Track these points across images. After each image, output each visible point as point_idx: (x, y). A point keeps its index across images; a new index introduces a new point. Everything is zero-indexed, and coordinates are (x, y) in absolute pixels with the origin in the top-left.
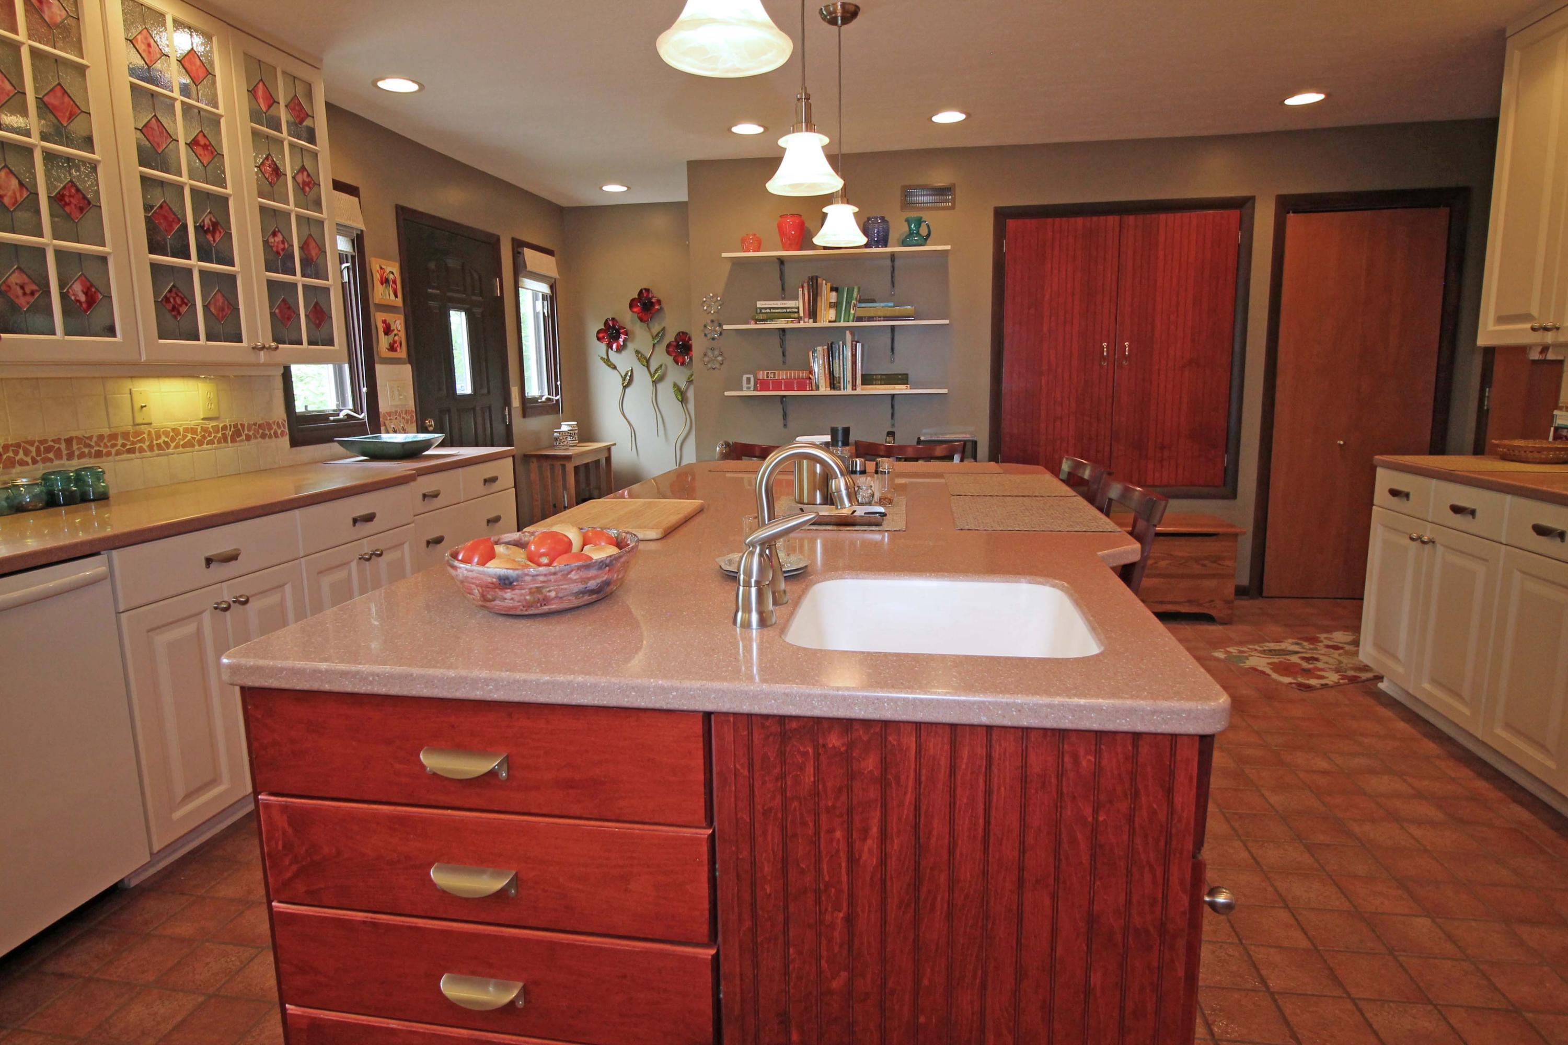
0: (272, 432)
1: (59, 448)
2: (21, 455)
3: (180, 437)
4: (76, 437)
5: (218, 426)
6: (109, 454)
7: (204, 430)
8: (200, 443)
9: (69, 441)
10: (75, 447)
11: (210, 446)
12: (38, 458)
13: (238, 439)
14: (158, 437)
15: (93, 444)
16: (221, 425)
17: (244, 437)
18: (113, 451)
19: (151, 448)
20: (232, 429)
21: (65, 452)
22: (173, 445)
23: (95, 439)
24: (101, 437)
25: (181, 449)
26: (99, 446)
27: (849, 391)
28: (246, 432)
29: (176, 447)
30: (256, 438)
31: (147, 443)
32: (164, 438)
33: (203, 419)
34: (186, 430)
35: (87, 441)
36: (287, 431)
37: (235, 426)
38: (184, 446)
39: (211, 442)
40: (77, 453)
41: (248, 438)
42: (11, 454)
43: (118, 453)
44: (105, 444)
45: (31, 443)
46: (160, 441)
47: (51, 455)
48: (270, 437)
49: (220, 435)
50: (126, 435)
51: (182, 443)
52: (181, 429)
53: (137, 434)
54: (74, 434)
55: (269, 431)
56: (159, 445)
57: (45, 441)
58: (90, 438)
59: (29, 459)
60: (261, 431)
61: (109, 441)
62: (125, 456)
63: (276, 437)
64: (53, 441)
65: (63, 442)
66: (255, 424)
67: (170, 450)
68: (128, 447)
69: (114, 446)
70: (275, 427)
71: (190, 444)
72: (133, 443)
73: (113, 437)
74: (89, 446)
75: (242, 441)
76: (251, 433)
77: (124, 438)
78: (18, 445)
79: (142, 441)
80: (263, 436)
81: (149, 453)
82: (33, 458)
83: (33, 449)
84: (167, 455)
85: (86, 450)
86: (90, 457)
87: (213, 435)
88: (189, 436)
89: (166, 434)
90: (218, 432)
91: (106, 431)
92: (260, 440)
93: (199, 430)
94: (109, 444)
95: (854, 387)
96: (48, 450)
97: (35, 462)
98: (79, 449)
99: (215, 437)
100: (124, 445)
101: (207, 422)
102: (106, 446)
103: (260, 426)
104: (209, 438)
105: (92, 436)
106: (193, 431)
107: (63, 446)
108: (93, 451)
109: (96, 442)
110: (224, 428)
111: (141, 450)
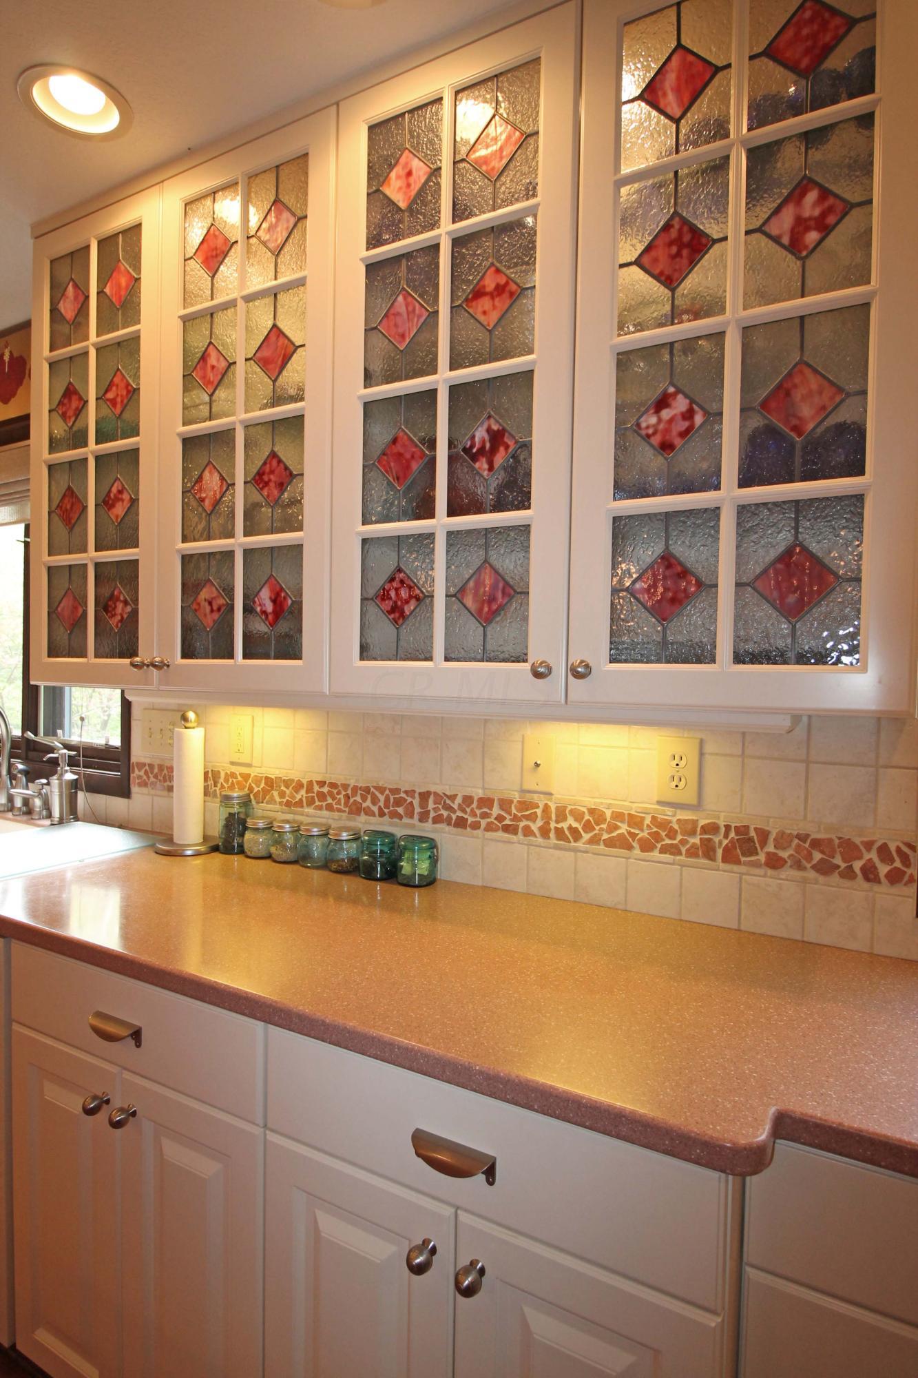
1: (411, 803)
2: (368, 803)
3: (604, 826)
4: (435, 793)
5: (695, 822)
6: (476, 826)
7: (664, 825)
8: (646, 846)
9: (424, 796)
10: (431, 805)
11: (667, 857)
12: (386, 811)
13: (743, 859)
14: (561, 817)
15: (455, 806)
16: (702, 822)
17: (762, 857)
18: (483, 823)
19: (545, 832)
20: (732, 835)
21: (417, 810)
22: (586, 836)
23: (459, 800)
24: (468, 800)
25: (602, 847)
26: (464, 811)
28: (770, 848)
29: (594, 841)
30: (798, 866)
31: (539, 823)
32: (571, 821)
33: (659, 803)
34: (618, 816)
35: (448, 802)
37: (741, 829)
38: (610, 843)
39: (674, 850)
40: (432, 814)
42: (358, 799)
43: (489, 828)
44: (472, 810)
45: (382, 790)
46: (564, 825)
47: (400, 810)
48: (849, 874)
49: (695, 840)
50: (505, 804)
51: (605, 836)
52: (608, 814)
53: (524, 805)
54: (433, 788)
56: (560, 833)
57: (398, 791)
58: (453, 798)
59: (375, 809)
60: (817, 856)
61: (479, 807)
62: (500, 834)
64: (406, 792)
65: (417, 795)
66: (801, 837)
67: (580, 844)
68: (507, 822)
69: (485, 815)
71: (623, 843)
72: (515, 818)
73: (486, 802)
74: (451, 809)
75: (756, 865)
77: (501, 808)
78: (367, 790)
79: (532, 818)
80: (825, 869)
81: (540, 840)
82: (380, 809)
83: (382, 798)
84: (576, 850)
85: (445, 813)
86: (449, 824)
87: (679, 837)
88: (624, 828)
89: (578, 816)
90: (693, 833)
91: (478, 793)
92: (812, 874)
93: (648, 821)
94: (478, 812)
96: (399, 802)
97: (382, 814)
98: (435, 809)
99: (683, 842)
100: (500, 818)
101: (669, 811)
102: (473, 814)
103: (816, 844)
104: (668, 841)
105: (456, 796)
106: (635, 821)
107: (416, 802)
108: (454, 817)
109: (459, 804)
110: (711, 829)
111: (528, 832)
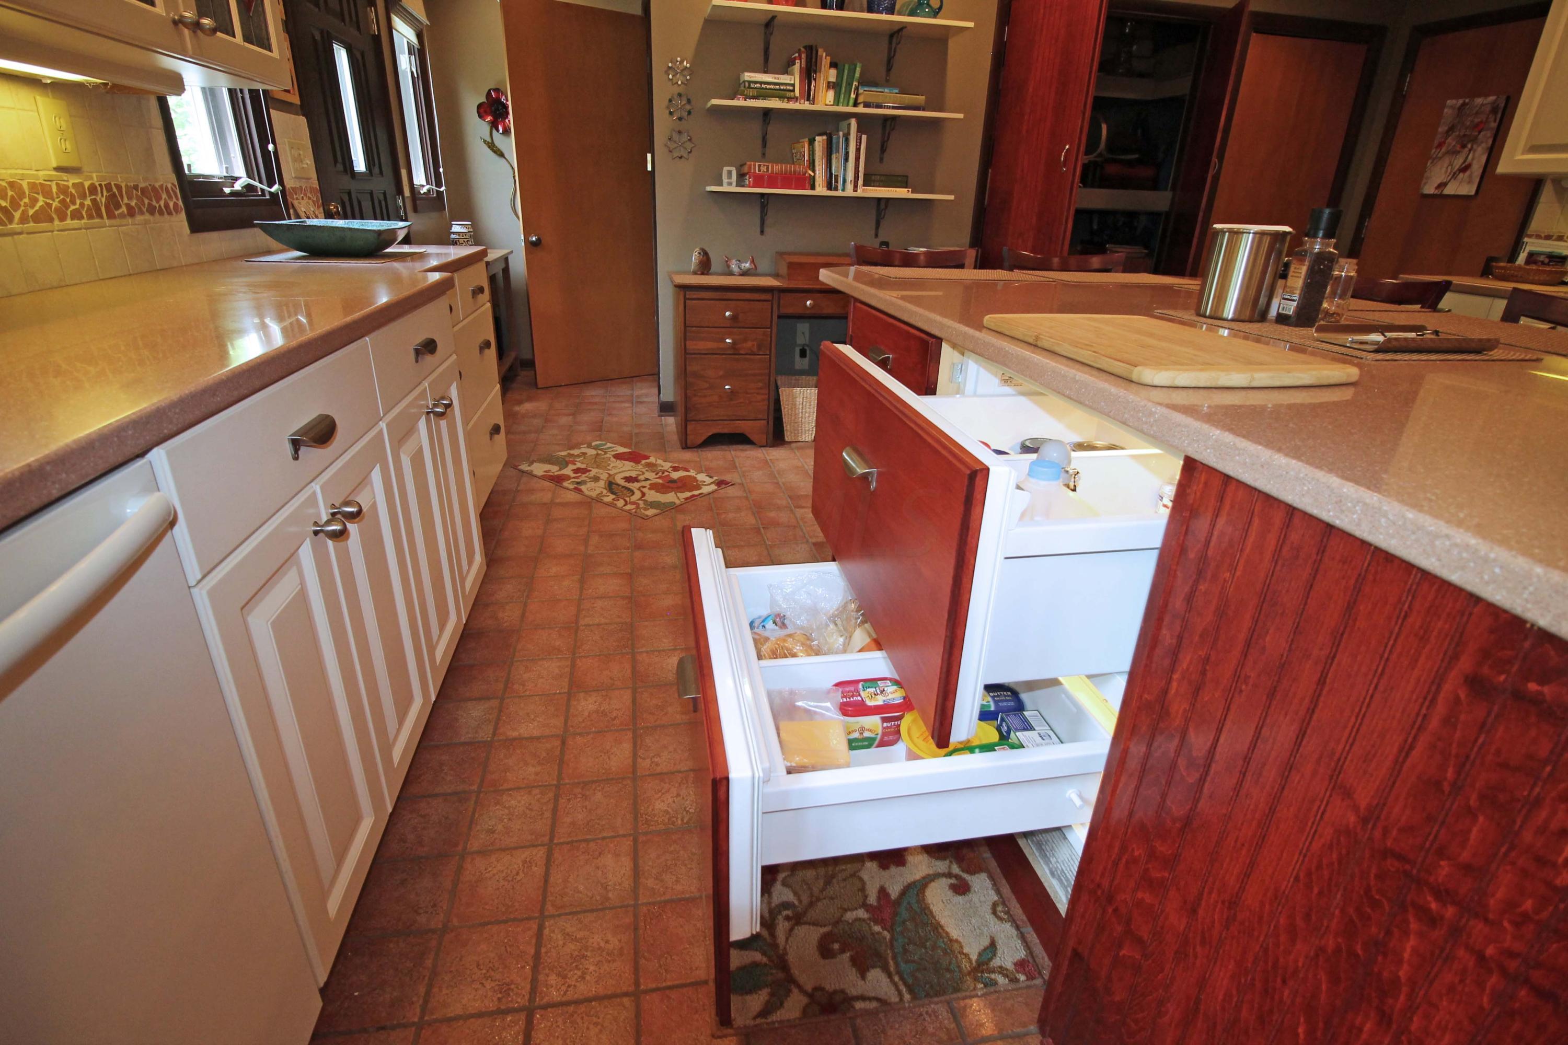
0: (162, 203)
3: (26, 200)
5: (82, 184)
7: (63, 190)
8: (61, 215)
11: (76, 223)
13: (117, 213)
16: (87, 184)
17: (124, 209)
20: (105, 193)
22: (17, 215)
25: (32, 224)
27: (849, 192)
28: (126, 200)
29: (24, 219)
30: (141, 212)
33: (58, 169)
34: (33, 187)
36: (180, 203)
37: (109, 187)
38: (36, 218)
39: (77, 215)
41: (131, 212)
48: (161, 212)
49: (88, 202)
51: (31, 212)
52: (25, 185)
55: (158, 202)
60: (146, 201)
63: (170, 213)
66: (136, 187)
67: (15, 226)
70: (164, 196)
71: (43, 216)
75: (123, 216)
76: (133, 203)
80: (151, 210)
84: (13, 234)
87: (78, 202)
90: (84, 197)
92: (147, 216)
93: (54, 189)
95: (855, 190)
99: (82, 205)
101: (64, 176)
103: (144, 191)
104: (72, 207)
106: (45, 190)
110: (93, 190)
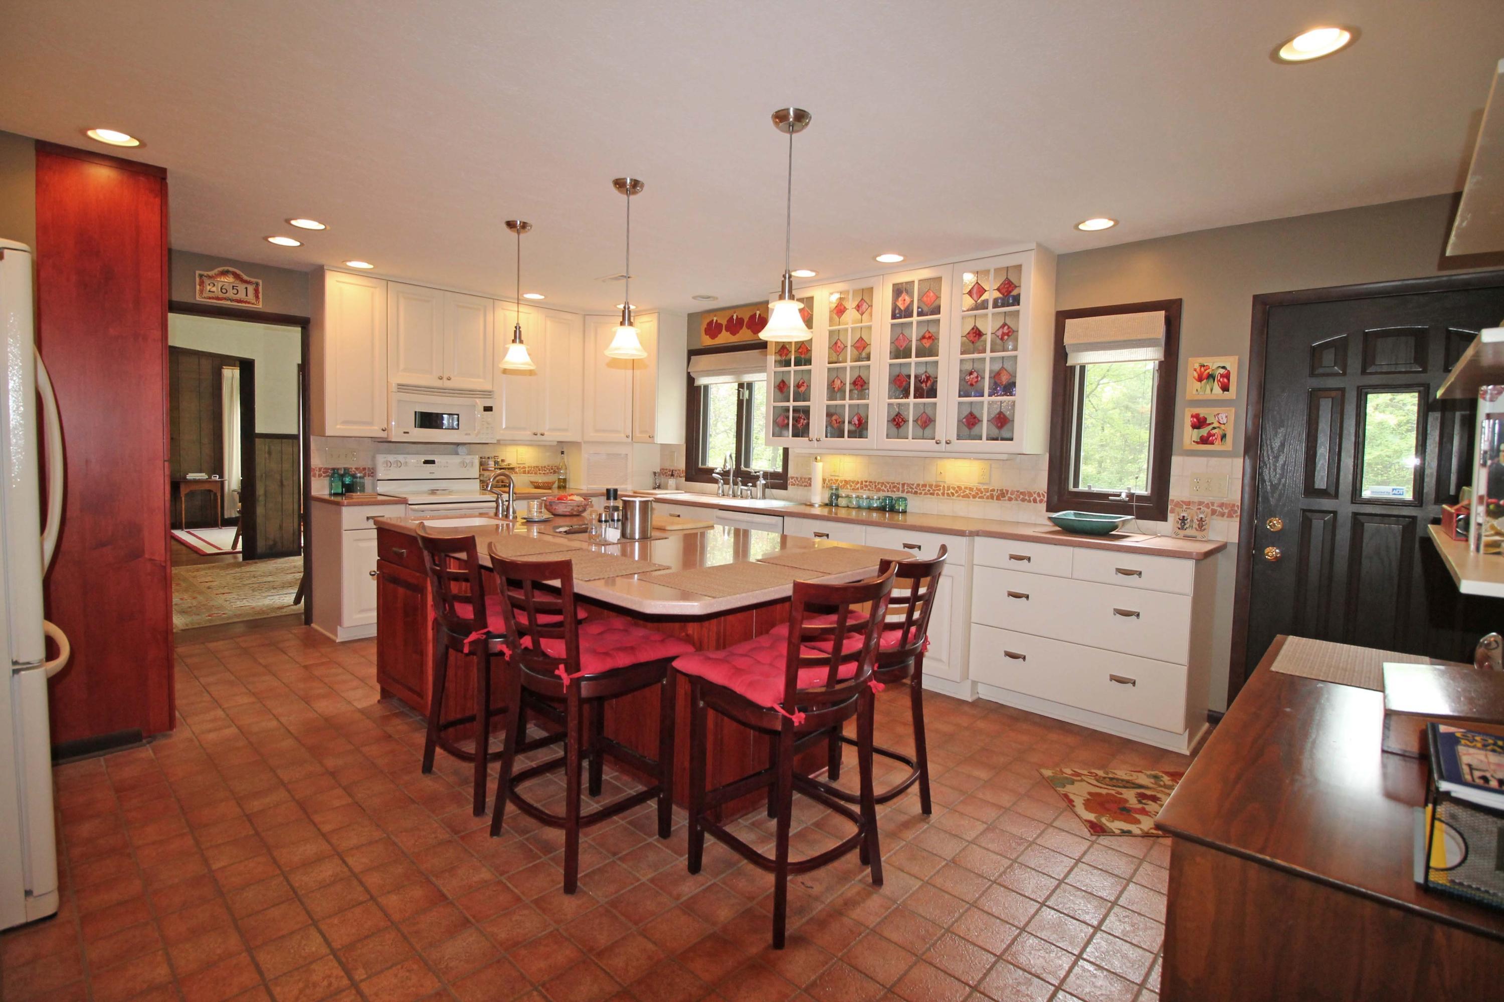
0: (1032, 498)
2: (883, 488)
3: (962, 491)
4: (907, 483)
5: (989, 488)
6: (921, 494)
7: (979, 490)
8: (974, 497)
9: (903, 485)
10: (906, 487)
11: (980, 500)
12: (890, 490)
13: (1002, 499)
14: (949, 489)
17: (1007, 498)
18: (923, 492)
19: (943, 494)
20: (999, 492)
21: (901, 489)
22: (956, 495)
23: (916, 485)
24: (918, 485)
25: (961, 498)
26: (917, 489)
28: (1009, 495)
29: (958, 496)
30: (1016, 500)
31: (942, 491)
32: (952, 490)
33: (978, 483)
34: (966, 488)
36: (1045, 499)
37: (1001, 490)
38: (963, 497)
39: (981, 497)
40: (906, 491)
41: (1010, 499)
42: (880, 486)
43: (925, 494)
44: (919, 488)
45: (888, 483)
46: (949, 492)
47: (895, 490)
48: (1029, 501)
49: (988, 494)
50: (931, 486)
52: (963, 487)
53: (937, 486)
54: (906, 481)
55: (1029, 497)
56: (948, 494)
57: (894, 483)
58: (913, 485)
59: (885, 489)
60: (1021, 496)
61: (922, 487)
62: (929, 496)
63: (1034, 502)
64: (897, 483)
65: (900, 484)
66: (1018, 492)
67: (954, 498)
68: (931, 492)
69: (924, 490)
70: (1035, 496)
71: (967, 496)
72: (934, 490)
73: (924, 486)
74: (912, 488)
75: (1005, 500)
76: (1013, 497)
77: (929, 487)
78: (883, 483)
79: (939, 490)
80: (1023, 500)
81: (941, 497)
82: (888, 489)
83: (888, 486)
84: (953, 500)
85: (910, 490)
86: (912, 493)
87: (984, 493)
88: (968, 492)
89: (954, 489)
90: (988, 492)
91: (922, 483)
92: (1020, 502)
93: (975, 489)
94: (921, 489)
96: (894, 487)
97: (888, 491)
99: (985, 495)
100: (929, 491)
101: (982, 485)
103: (1022, 493)
104: (981, 495)
106: (971, 489)
107: (900, 487)
108: (913, 491)
109: (915, 487)
110: (993, 490)
111: (938, 494)
